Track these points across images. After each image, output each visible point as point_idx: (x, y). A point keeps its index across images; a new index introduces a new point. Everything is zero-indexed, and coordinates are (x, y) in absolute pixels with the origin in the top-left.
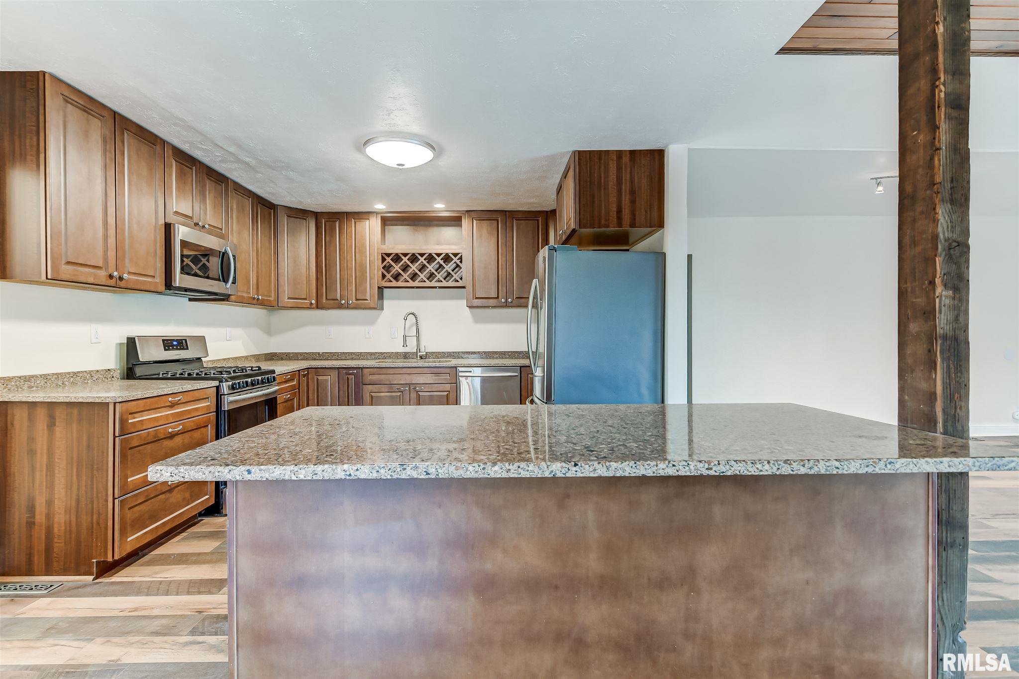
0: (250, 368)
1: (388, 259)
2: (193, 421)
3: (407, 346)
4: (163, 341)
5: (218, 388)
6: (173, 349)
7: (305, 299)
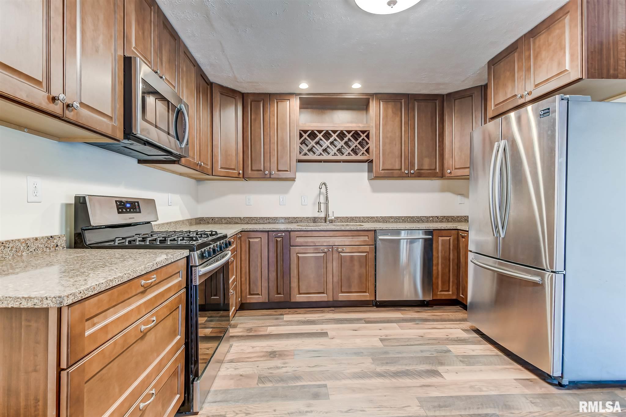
0: (211, 232)
1: (305, 136)
2: (166, 306)
3: (321, 212)
4: (116, 201)
5: (188, 258)
6: (127, 212)
7: (234, 169)
